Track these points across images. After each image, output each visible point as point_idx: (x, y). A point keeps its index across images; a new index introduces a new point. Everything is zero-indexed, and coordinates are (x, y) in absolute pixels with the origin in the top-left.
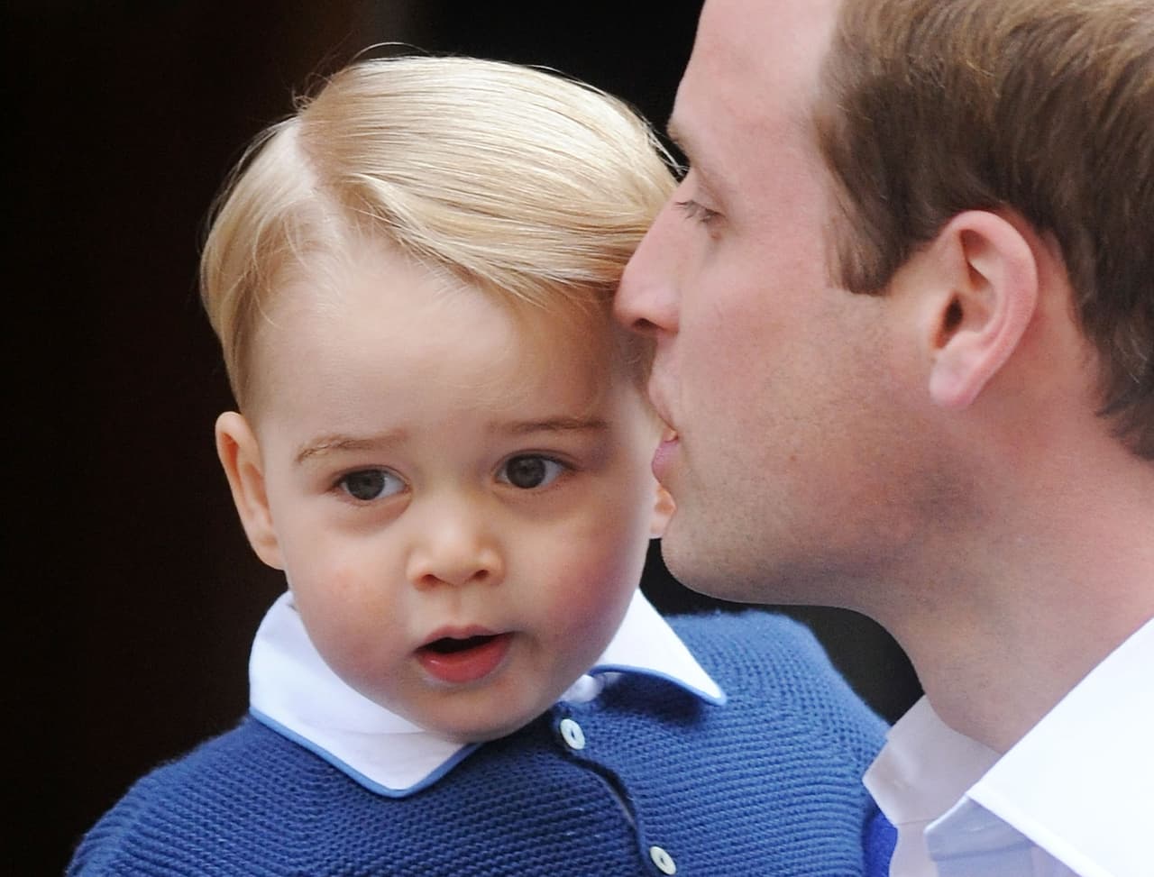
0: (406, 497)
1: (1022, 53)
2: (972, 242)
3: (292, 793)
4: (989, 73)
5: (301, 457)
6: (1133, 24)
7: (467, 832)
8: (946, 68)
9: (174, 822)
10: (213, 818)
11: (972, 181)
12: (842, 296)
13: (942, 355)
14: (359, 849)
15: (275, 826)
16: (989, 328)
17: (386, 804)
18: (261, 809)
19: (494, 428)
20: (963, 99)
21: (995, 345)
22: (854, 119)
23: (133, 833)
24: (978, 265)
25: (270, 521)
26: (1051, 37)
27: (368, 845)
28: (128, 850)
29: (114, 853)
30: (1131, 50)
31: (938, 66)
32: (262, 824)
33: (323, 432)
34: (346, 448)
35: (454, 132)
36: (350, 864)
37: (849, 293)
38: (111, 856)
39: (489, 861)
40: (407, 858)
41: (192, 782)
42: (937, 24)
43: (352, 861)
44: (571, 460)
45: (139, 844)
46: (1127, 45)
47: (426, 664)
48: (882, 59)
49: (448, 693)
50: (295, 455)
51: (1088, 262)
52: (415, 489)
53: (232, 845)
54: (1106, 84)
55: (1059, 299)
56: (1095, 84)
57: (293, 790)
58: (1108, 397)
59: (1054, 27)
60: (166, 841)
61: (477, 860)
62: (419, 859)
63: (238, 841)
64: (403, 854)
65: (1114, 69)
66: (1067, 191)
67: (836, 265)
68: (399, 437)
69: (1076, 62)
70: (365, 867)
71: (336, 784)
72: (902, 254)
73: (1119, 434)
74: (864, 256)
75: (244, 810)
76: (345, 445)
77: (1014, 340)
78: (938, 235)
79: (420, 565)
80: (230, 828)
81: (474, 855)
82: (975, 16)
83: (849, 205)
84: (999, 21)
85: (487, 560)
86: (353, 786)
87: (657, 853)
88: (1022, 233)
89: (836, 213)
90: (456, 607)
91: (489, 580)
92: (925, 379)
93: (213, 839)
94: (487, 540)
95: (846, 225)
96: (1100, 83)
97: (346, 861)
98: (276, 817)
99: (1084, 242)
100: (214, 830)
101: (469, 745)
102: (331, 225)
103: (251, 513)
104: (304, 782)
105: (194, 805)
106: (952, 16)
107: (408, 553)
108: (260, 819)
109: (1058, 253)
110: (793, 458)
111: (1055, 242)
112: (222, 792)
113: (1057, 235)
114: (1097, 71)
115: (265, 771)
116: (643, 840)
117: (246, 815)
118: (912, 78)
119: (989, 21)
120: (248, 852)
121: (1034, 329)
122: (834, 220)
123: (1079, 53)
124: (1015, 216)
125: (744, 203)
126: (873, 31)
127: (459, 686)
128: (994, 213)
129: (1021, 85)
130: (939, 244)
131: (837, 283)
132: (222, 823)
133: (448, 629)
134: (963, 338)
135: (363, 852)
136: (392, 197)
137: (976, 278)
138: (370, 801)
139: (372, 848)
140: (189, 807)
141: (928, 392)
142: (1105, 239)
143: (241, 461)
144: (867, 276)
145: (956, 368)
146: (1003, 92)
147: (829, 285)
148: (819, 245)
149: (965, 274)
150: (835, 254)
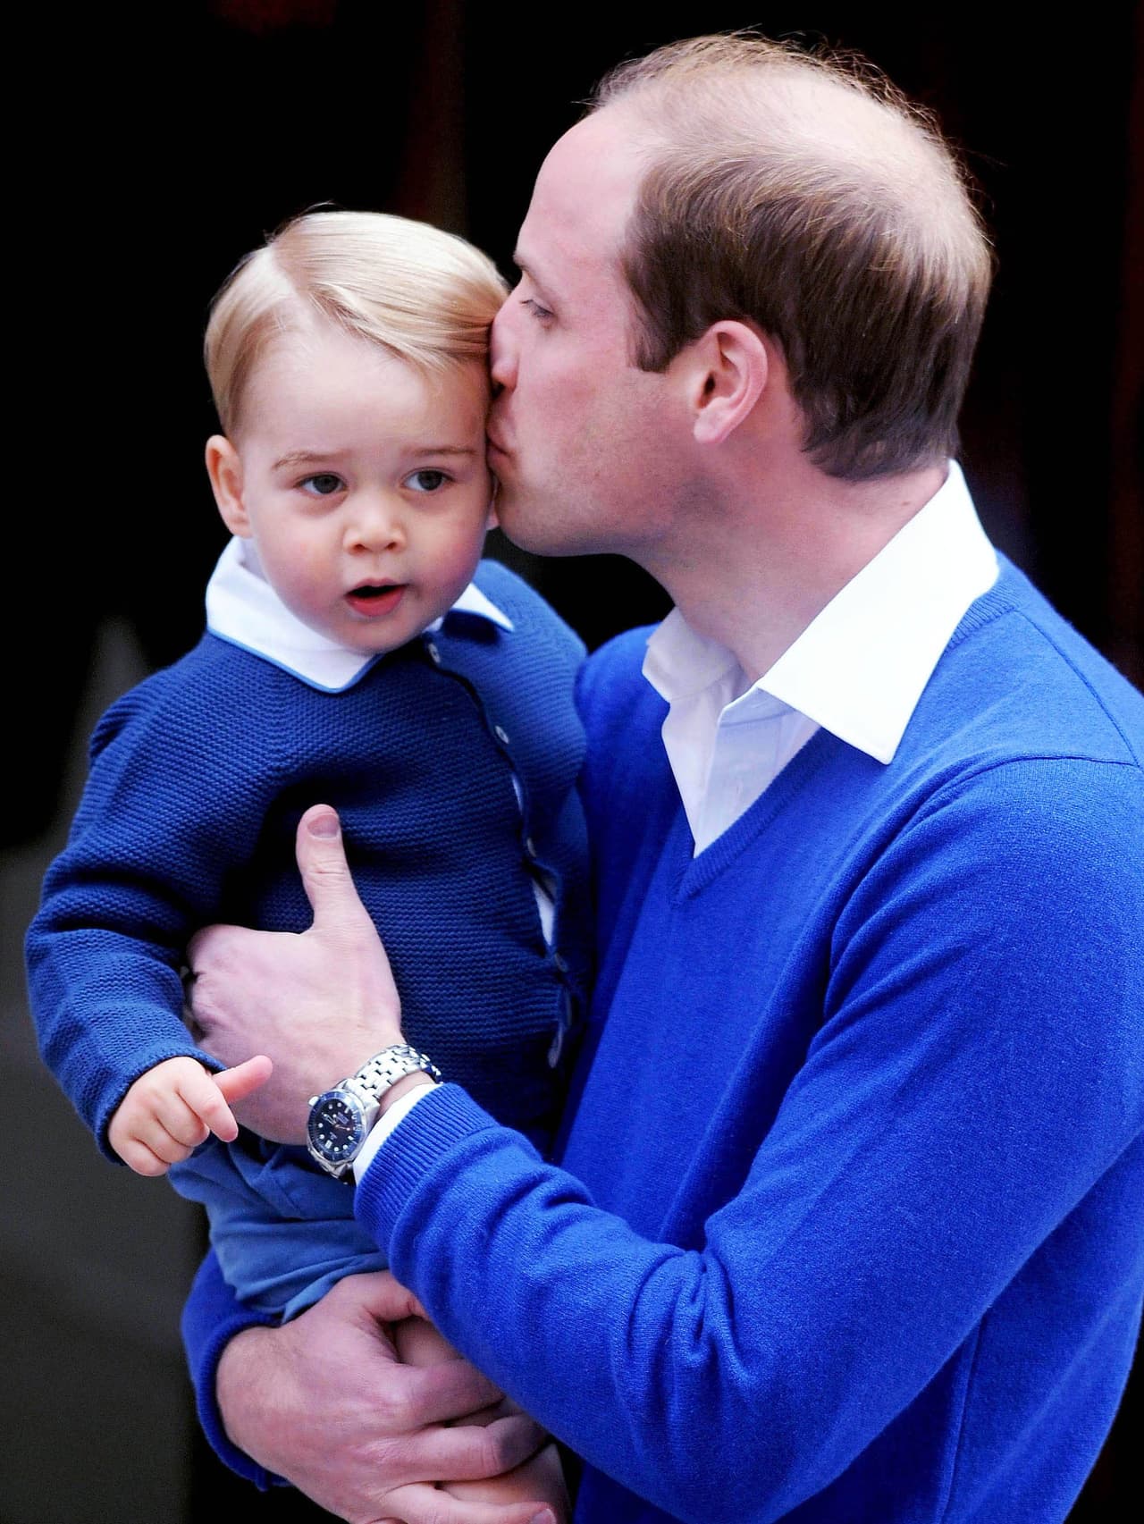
0: (345, 493)
1: (763, 220)
2: (725, 339)
3: (261, 691)
4: (741, 235)
5: (277, 465)
6: (835, 203)
7: (382, 719)
8: (712, 231)
9: (185, 711)
10: (212, 709)
11: (728, 303)
12: (636, 373)
13: (703, 412)
14: (315, 734)
15: (254, 714)
16: (735, 396)
17: (326, 700)
18: (242, 702)
19: (407, 452)
20: (723, 251)
21: (740, 406)
22: (651, 262)
23: (156, 717)
24: (730, 355)
25: (242, 507)
26: (782, 212)
27: (320, 730)
28: (153, 729)
29: (144, 730)
30: (833, 221)
31: (707, 229)
32: (245, 713)
33: (295, 449)
34: (311, 460)
35: (385, 260)
36: (310, 744)
37: (642, 371)
38: (142, 732)
39: (397, 739)
40: (346, 738)
41: (192, 683)
42: (707, 200)
43: (312, 742)
44: (451, 475)
45: (162, 725)
46: (831, 217)
47: (352, 604)
48: (670, 223)
49: (363, 623)
50: (272, 463)
51: (800, 353)
52: (350, 488)
53: (228, 728)
54: (817, 242)
55: (781, 379)
56: (810, 242)
57: (260, 688)
58: (809, 440)
59: (783, 205)
60: (182, 725)
61: (389, 738)
62: (354, 739)
63: (231, 725)
64: (343, 736)
65: (823, 231)
66: (789, 309)
67: (633, 352)
68: (346, 455)
69: (798, 229)
70: (320, 745)
71: (289, 684)
72: (678, 347)
73: (818, 462)
74: (652, 348)
75: (231, 703)
76: (311, 458)
77: (752, 404)
78: (702, 336)
79: (353, 538)
80: (224, 715)
81: (388, 735)
82: (731, 198)
83: (644, 315)
84: (747, 201)
85: (397, 536)
86: (299, 685)
87: (499, 730)
88: (757, 334)
89: (634, 319)
90: (376, 566)
91: (396, 549)
92: (692, 425)
93: (214, 724)
94: (398, 524)
95: (641, 326)
96: (813, 242)
97: (308, 742)
98: (254, 708)
99: (799, 342)
100: (213, 717)
101: (377, 656)
102: (304, 315)
103: (226, 502)
104: (268, 683)
105: (198, 699)
106: (716, 197)
107: (344, 531)
108: (243, 709)
109: (780, 347)
110: (597, 475)
111: (779, 342)
112: (214, 690)
113: (782, 337)
114: (811, 236)
115: (240, 675)
116: (490, 723)
117: (233, 707)
118: (690, 236)
119: (740, 202)
120: (239, 733)
121: (764, 399)
122: (632, 325)
123: (799, 223)
124: (752, 323)
125: (570, 310)
126: (664, 205)
127: (373, 618)
128: (740, 322)
129: (761, 243)
130: (702, 342)
131: (634, 365)
132: (218, 713)
133: (370, 580)
134: (717, 402)
135: (318, 736)
136: (351, 301)
137: (725, 361)
138: (314, 697)
139: (323, 732)
140: (194, 700)
141: (692, 435)
142: (813, 341)
143: (221, 467)
144: (654, 361)
145: (713, 421)
146: (750, 247)
147: (629, 366)
148: (622, 340)
149: (719, 359)
150: (633, 346)
